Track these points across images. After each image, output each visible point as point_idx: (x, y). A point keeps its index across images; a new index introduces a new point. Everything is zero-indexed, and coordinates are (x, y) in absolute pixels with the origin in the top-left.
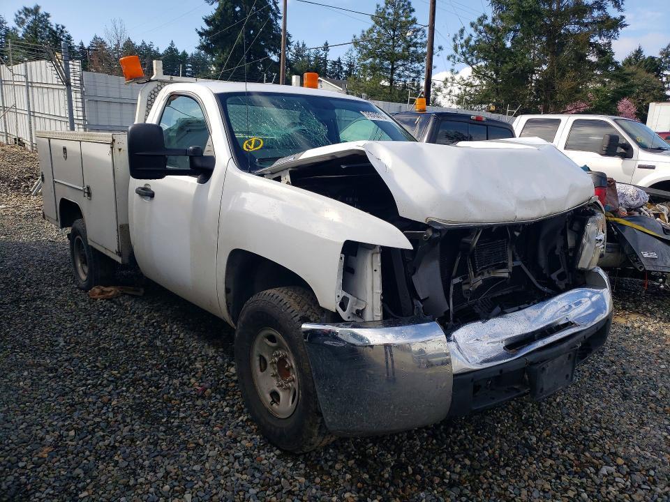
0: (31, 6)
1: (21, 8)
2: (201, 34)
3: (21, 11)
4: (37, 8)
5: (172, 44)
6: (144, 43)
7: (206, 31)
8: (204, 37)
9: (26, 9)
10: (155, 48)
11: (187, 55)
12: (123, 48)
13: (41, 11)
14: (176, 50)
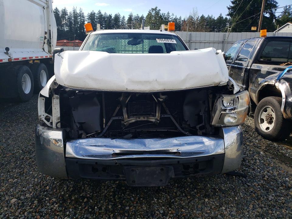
0: (154, 8)
1: (150, 9)
2: (229, 9)
3: (150, 10)
4: (156, 8)
5: (221, 15)
6: (209, 16)
7: (232, 7)
8: (230, 10)
9: (152, 9)
10: (213, 18)
11: (227, 19)
12: (200, 19)
13: (158, 9)
14: (222, 17)
